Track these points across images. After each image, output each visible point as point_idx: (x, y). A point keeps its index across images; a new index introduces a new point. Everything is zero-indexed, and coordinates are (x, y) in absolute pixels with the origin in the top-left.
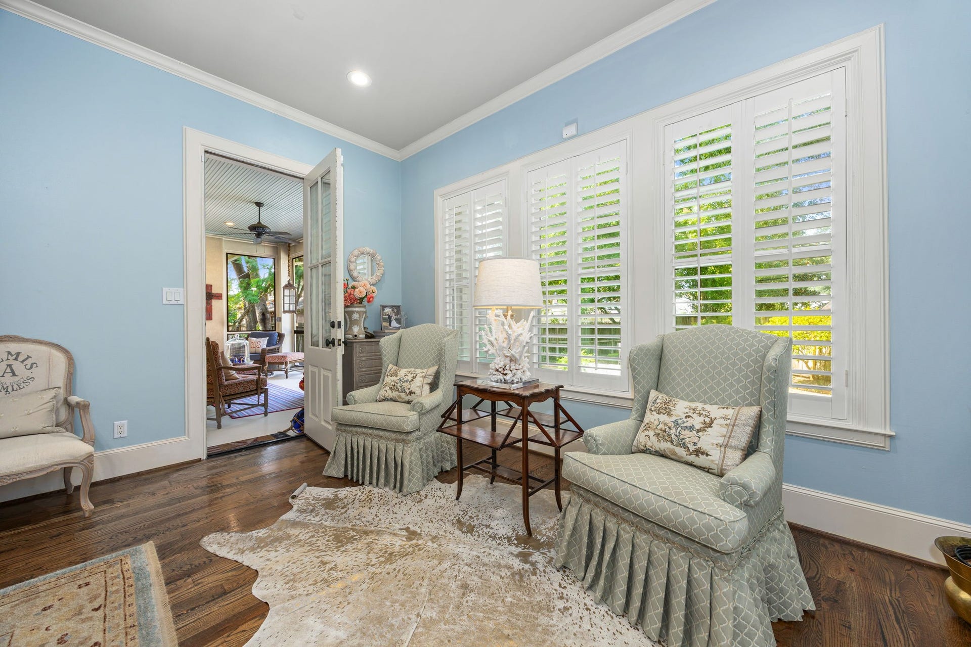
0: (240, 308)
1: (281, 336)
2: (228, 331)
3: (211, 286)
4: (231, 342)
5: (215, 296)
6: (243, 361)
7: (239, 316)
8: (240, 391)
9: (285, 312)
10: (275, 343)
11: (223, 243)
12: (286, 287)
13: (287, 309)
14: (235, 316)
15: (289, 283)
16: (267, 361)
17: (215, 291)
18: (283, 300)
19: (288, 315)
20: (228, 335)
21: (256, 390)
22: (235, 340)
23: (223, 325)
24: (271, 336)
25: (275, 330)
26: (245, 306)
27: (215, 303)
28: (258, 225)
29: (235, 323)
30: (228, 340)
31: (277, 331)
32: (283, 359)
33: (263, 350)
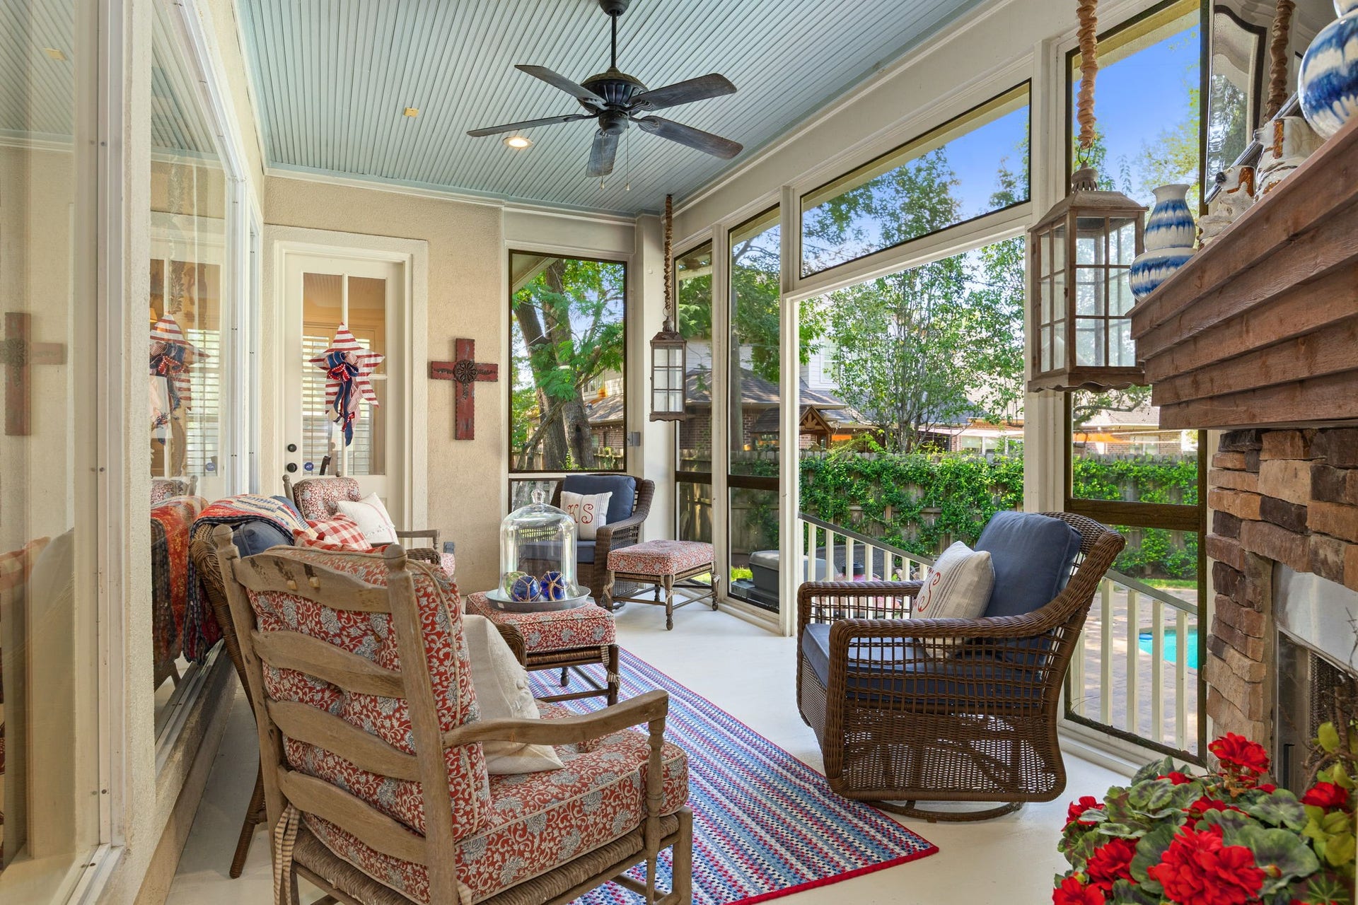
0: (532, 418)
1: (644, 489)
2: (511, 470)
3: (471, 343)
4: (520, 516)
5: (481, 372)
6: (557, 592)
7: (530, 434)
8: (566, 856)
9: (655, 416)
10: (628, 508)
11: (503, 221)
12: (659, 341)
13: (660, 407)
14: (523, 434)
15: (666, 328)
16: (612, 568)
17: (481, 356)
18: (652, 379)
19: (661, 426)
20: (511, 481)
21: (643, 832)
22: (533, 510)
23: (499, 453)
24: (616, 487)
25: (625, 470)
26: (542, 411)
27: (481, 390)
28: (612, 75)
29: (525, 448)
30: (510, 511)
31: (630, 472)
32: (657, 567)
33: (600, 532)
